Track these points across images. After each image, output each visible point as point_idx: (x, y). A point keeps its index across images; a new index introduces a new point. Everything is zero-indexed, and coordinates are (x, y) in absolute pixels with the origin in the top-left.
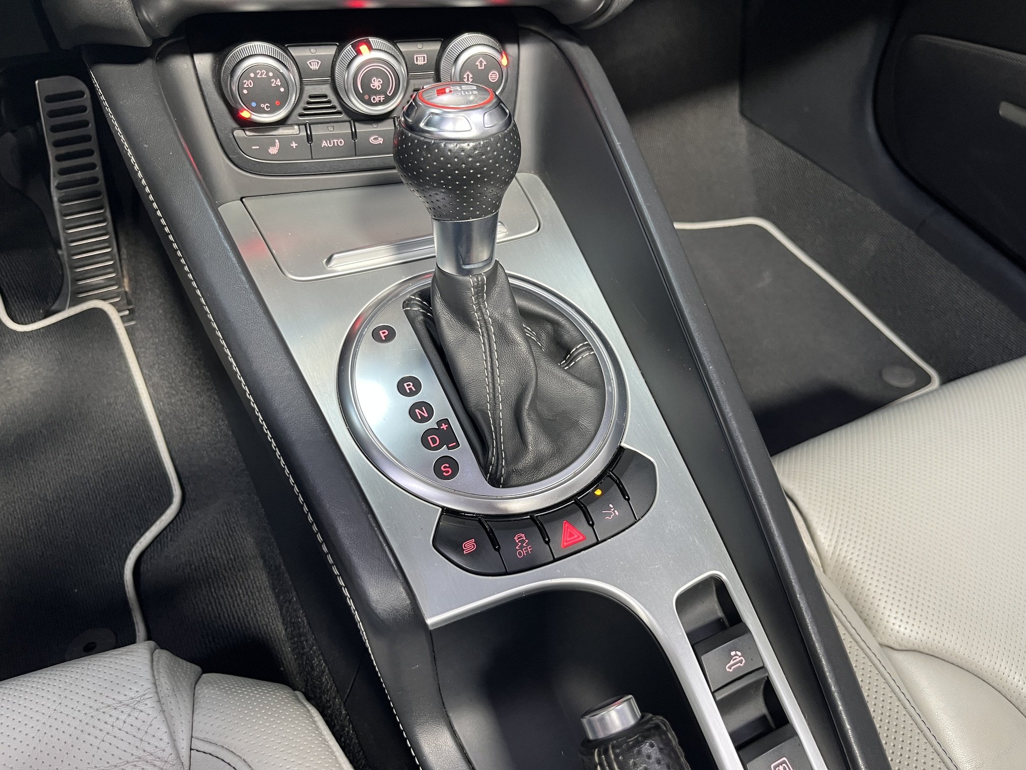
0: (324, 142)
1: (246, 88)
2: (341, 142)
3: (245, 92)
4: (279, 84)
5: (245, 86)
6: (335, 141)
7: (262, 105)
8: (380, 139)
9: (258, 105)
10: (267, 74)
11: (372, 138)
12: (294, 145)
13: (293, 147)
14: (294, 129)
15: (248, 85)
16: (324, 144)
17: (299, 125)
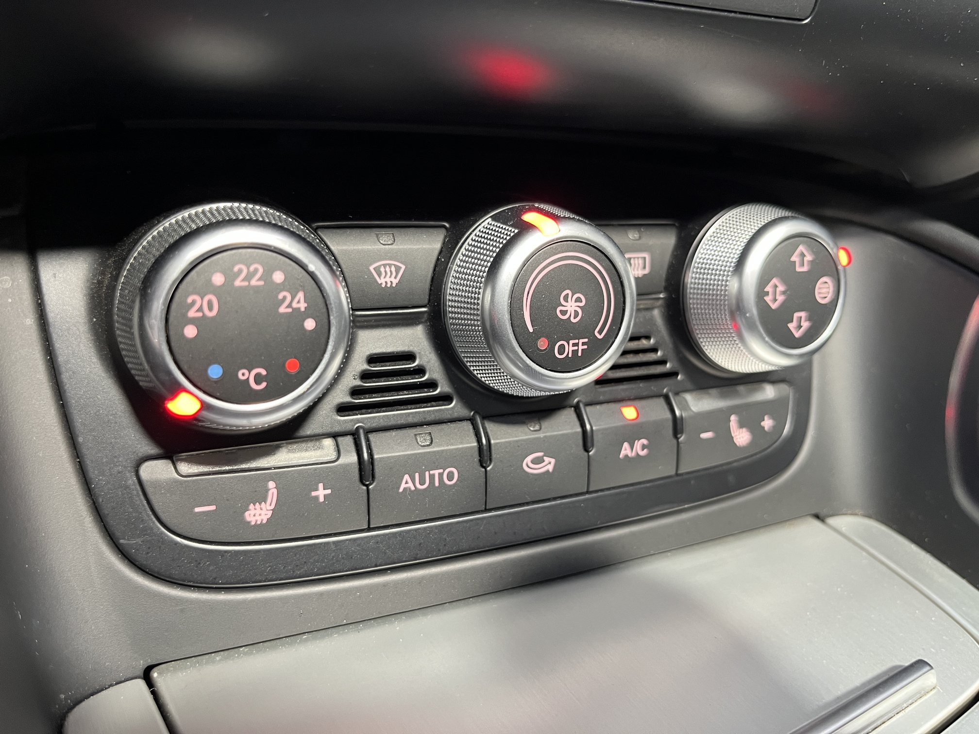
0: (407, 477)
1: (193, 321)
2: (450, 476)
3: (190, 332)
4: (303, 306)
5: (192, 314)
6: (436, 472)
7: (242, 374)
8: (547, 459)
9: (230, 374)
10: (267, 276)
11: (529, 459)
12: (321, 493)
13: (317, 498)
14: (320, 448)
15: (200, 309)
16: (406, 483)
17: (335, 436)
